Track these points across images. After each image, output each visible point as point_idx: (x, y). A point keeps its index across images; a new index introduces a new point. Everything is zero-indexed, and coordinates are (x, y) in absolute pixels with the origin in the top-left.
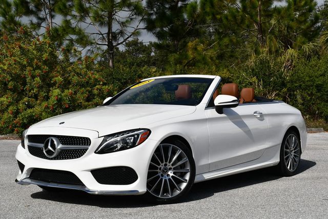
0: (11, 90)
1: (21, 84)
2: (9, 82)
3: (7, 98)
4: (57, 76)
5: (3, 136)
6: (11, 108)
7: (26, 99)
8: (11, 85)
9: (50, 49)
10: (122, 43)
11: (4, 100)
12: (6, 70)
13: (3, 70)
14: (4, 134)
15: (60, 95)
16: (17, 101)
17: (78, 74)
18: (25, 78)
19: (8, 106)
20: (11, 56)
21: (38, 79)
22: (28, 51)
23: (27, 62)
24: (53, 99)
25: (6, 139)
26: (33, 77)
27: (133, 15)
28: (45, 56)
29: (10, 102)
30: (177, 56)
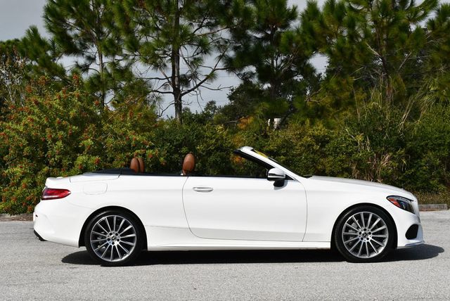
0: (27, 157)
1: (41, 150)
2: (24, 147)
3: (21, 167)
4: (87, 139)
5: (15, 216)
6: (25, 181)
7: (46, 169)
8: (27, 150)
9: (79, 103)
10: (193, 90)
11: (18, 170)
12: (21, 132)
13: (18, 132)
14: (16, 214)
15: (86, 163)
16: (36, 172)
17: (116, 136)
18: (46, 141)
19: (22, 178)
20: (29, 114)
21: (60, 143)
22: (51, 106)
23: (48, 121)
24: (76, 169)
25: (18, 220)
26: (55, 141)
27: (198, 54)
28: (72, 113)
29: (23, 173)
30: (267, 106)
